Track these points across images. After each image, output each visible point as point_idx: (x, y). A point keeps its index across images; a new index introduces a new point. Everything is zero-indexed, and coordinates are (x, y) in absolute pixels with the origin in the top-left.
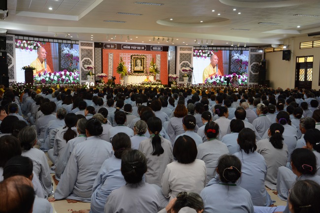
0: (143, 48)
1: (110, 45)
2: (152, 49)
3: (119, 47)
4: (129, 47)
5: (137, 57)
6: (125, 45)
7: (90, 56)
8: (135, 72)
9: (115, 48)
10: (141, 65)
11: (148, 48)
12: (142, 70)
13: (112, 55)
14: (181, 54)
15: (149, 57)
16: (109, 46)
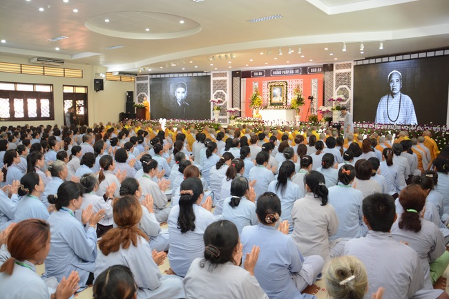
0: (297, 71)
1: (258, 72)
2: (310, 72)
3: (268, 73)
4: (280, 73)
5: (273, 84)
6: (275, 70)
7: (225, 88)
8: (272, 104)
9: (263, 75)
10: (281, 95)
11: (305, 70)
12: (282, 101)
13: (257, 84)
14: (338, 75)
15: (294, 83)
16: (256, 74)
